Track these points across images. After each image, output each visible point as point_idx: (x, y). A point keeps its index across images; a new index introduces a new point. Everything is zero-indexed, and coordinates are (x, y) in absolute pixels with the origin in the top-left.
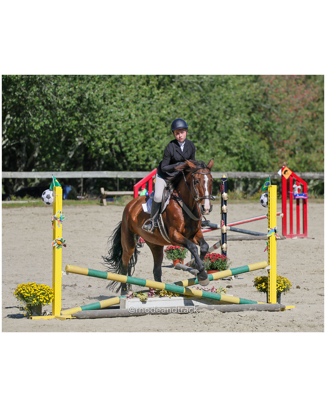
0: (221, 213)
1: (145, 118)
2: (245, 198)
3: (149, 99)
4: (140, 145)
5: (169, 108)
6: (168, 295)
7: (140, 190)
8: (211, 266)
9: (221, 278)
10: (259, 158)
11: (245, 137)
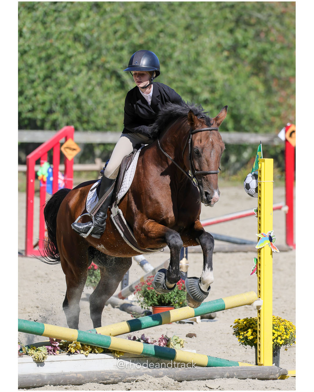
1: (48, 36)
4: (39, 84)
5: (90, 19)
6: (82, 351)
9: (177, 321)
11: (223, 71)
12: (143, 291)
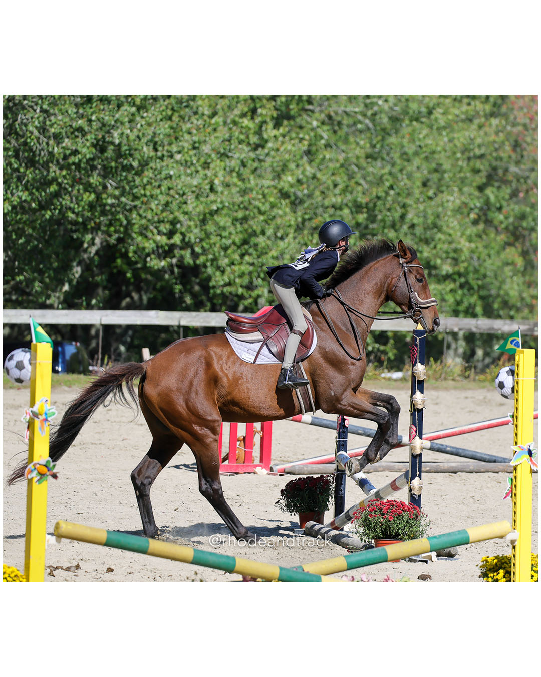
0: (410, 411)
2: (467, 377)
3: (256, 149)
4: (234, 252)
5: (301, 169)
8: (385, 529)
9: (407, 557)
10: (500, 288)
11: (470, 239)
12: (364, 519)
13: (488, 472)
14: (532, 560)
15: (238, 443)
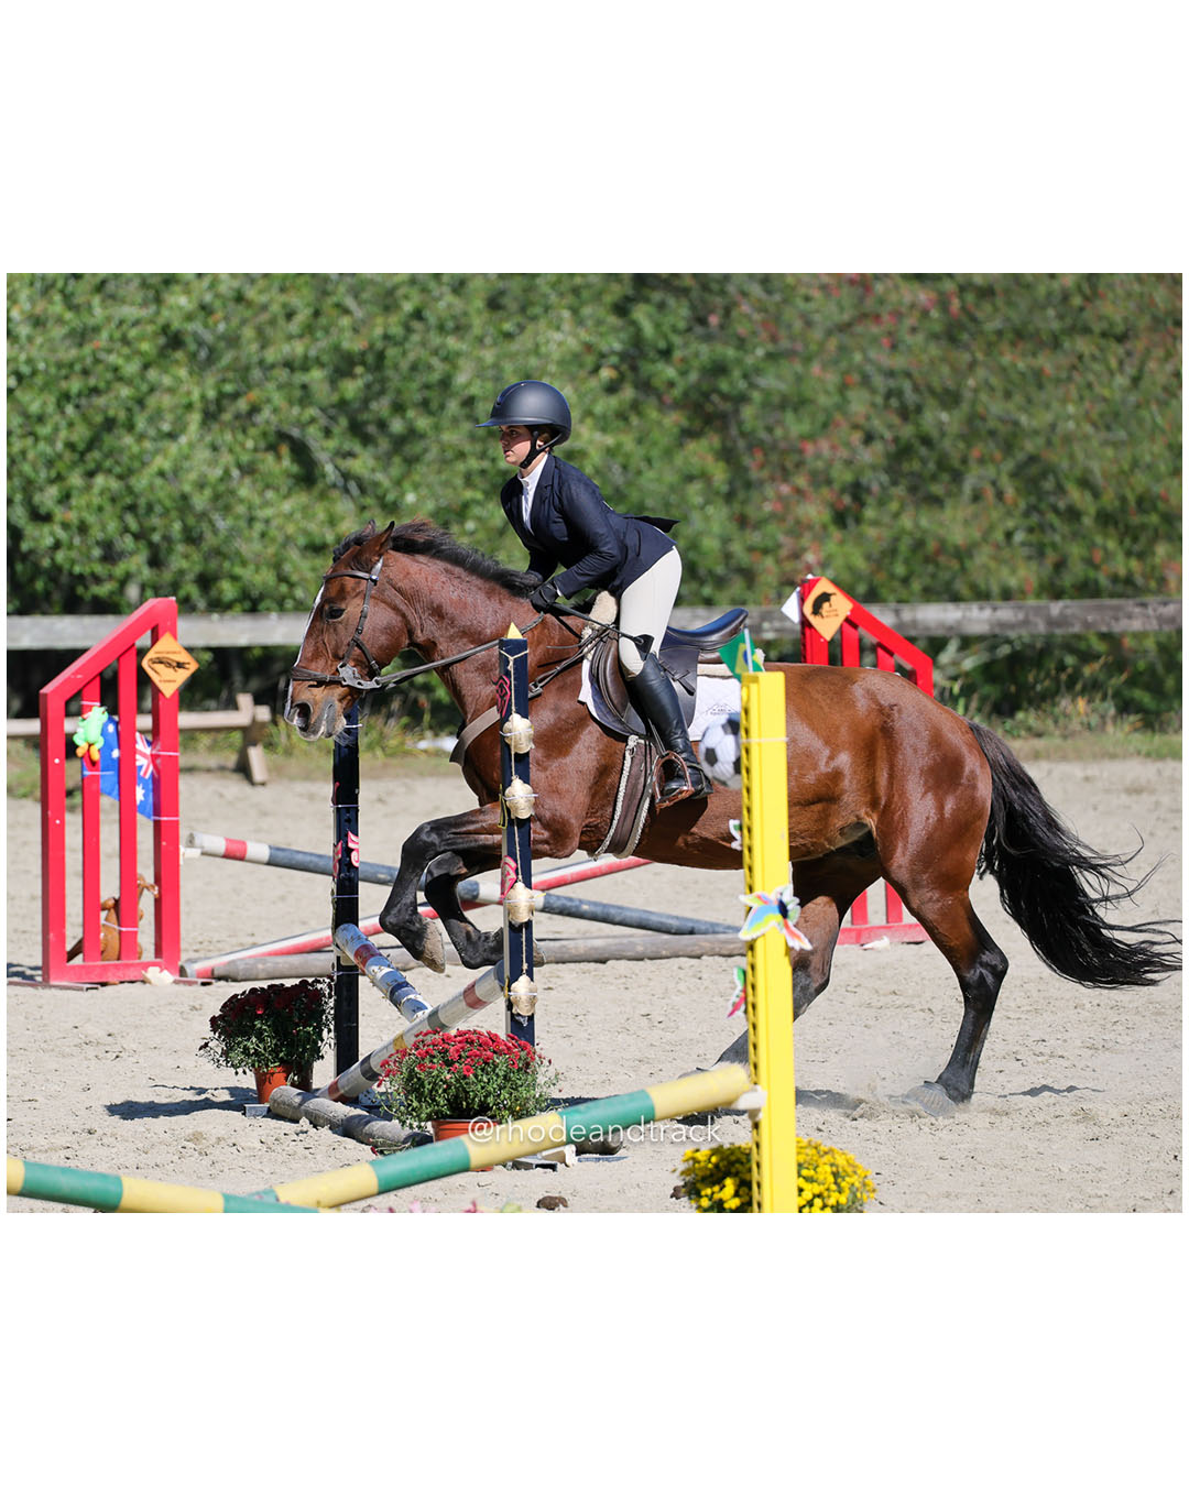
1: (81, 336)
7: (74, 708)
8: (456, 1097)
9: (509, 1159)
11: (603, 424)
12: (406, 1075)
13: (678, 956)
14: (799, 1153)
15: (103, 914)
